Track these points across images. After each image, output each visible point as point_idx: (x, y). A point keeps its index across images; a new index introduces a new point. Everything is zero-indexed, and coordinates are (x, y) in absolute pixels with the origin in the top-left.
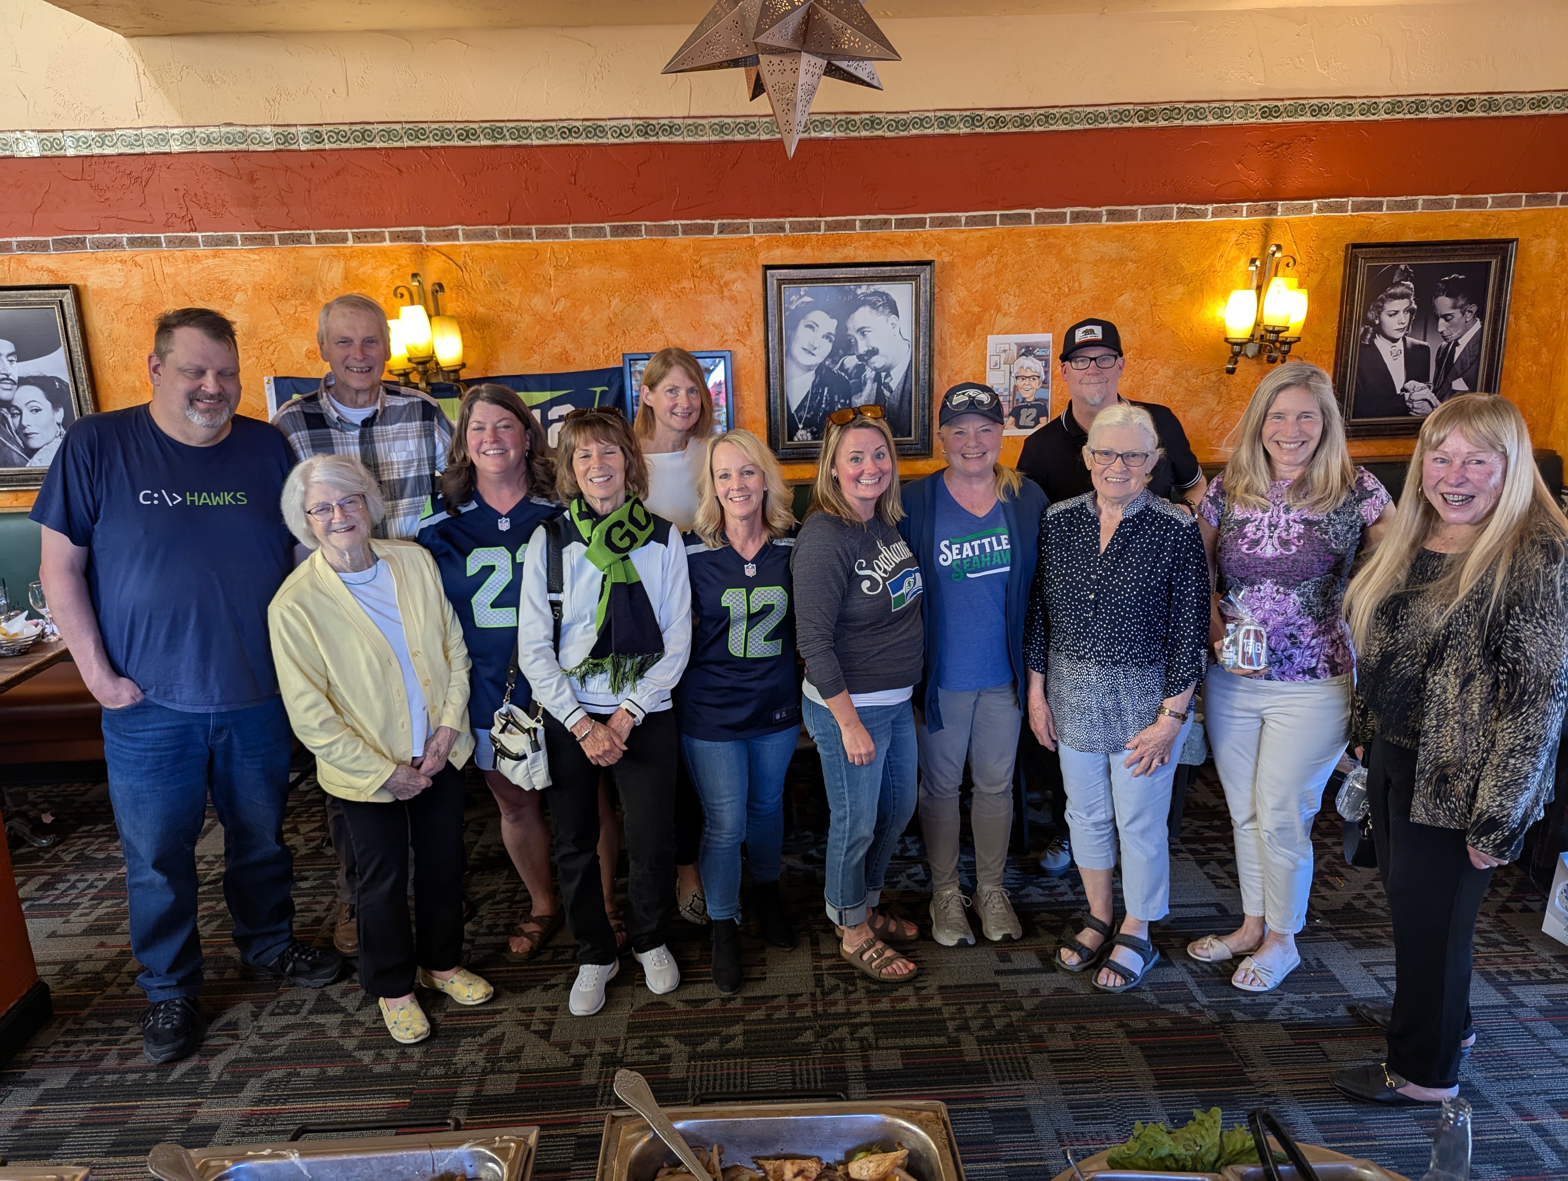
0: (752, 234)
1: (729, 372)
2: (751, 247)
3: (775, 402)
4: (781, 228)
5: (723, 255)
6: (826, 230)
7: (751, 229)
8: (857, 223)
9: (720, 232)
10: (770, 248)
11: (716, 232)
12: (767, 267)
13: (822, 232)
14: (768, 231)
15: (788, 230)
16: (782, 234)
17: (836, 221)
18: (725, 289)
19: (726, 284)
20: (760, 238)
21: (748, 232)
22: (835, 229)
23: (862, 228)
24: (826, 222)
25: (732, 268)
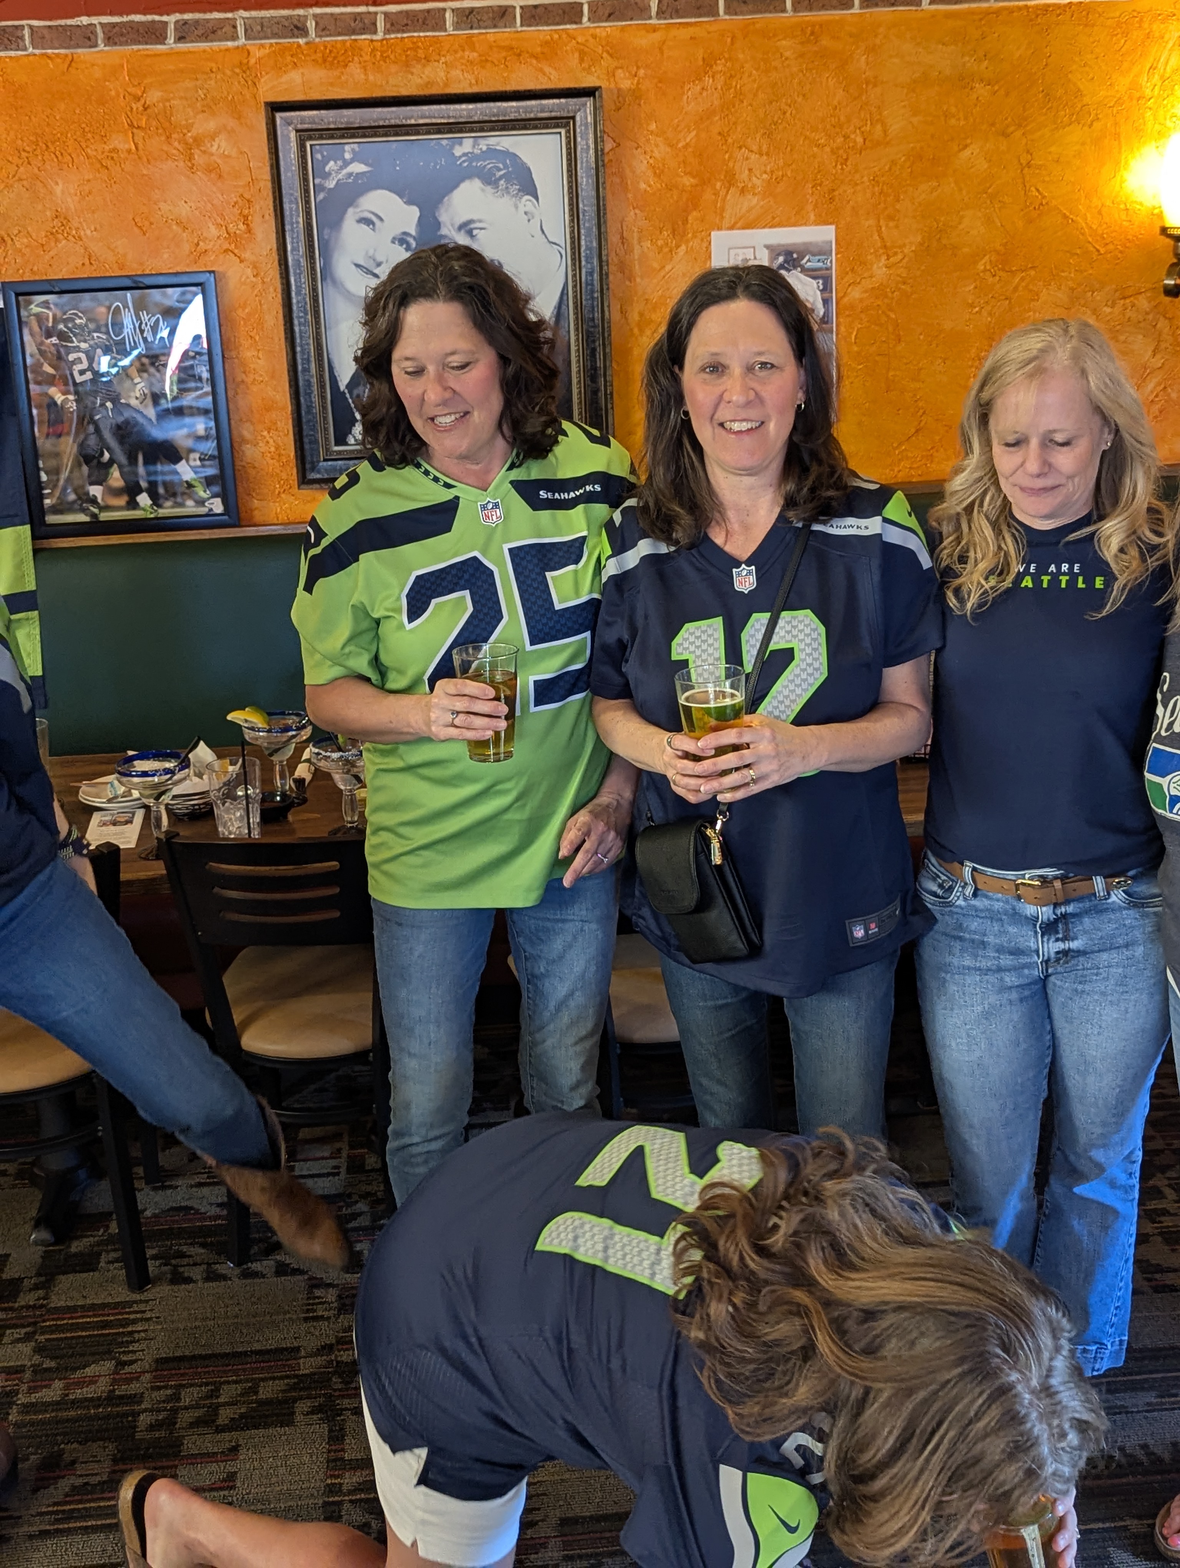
0: (242, 41)
1: (214, 314)
2: (244, 67)
3: (306, 370)
4: (300, 29)
5: (189, 84)
6: (387, 31)
7: (241, 30)
8: (448, 15)
9: (180, 39)
10: (280, 69)
11: (171, 40)
12: (275, 107)
13: (380, 36)
14: (275, 35)
15: (312, 33)
16: (301, 41)
17: (407, 13)
18: (196, 152)
19: (198, 141)
20: (260, 49)
21: (235, 38)
22: (404, 28)
23: (457, 26)
24: (386, 14)
25: (209, 108)
